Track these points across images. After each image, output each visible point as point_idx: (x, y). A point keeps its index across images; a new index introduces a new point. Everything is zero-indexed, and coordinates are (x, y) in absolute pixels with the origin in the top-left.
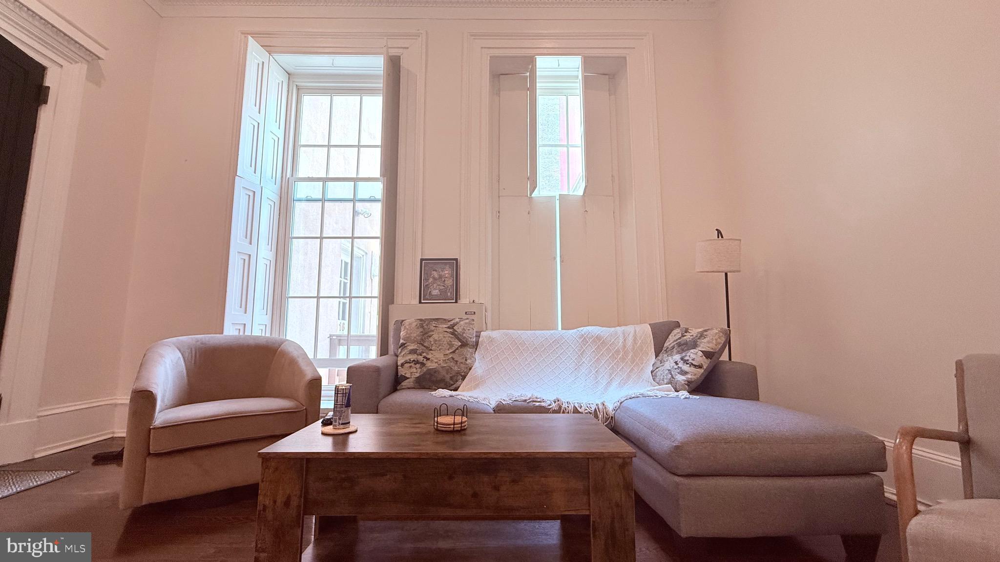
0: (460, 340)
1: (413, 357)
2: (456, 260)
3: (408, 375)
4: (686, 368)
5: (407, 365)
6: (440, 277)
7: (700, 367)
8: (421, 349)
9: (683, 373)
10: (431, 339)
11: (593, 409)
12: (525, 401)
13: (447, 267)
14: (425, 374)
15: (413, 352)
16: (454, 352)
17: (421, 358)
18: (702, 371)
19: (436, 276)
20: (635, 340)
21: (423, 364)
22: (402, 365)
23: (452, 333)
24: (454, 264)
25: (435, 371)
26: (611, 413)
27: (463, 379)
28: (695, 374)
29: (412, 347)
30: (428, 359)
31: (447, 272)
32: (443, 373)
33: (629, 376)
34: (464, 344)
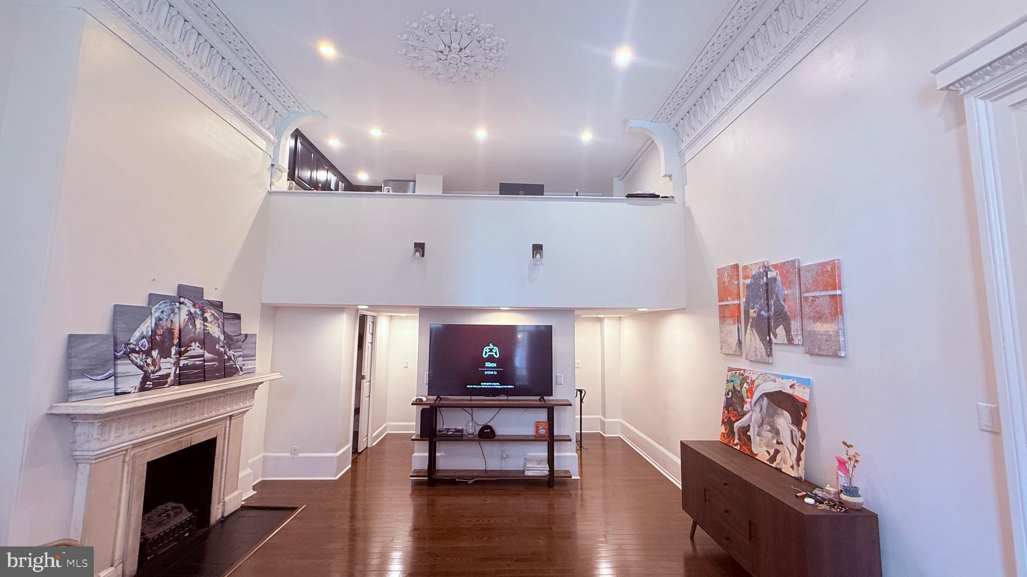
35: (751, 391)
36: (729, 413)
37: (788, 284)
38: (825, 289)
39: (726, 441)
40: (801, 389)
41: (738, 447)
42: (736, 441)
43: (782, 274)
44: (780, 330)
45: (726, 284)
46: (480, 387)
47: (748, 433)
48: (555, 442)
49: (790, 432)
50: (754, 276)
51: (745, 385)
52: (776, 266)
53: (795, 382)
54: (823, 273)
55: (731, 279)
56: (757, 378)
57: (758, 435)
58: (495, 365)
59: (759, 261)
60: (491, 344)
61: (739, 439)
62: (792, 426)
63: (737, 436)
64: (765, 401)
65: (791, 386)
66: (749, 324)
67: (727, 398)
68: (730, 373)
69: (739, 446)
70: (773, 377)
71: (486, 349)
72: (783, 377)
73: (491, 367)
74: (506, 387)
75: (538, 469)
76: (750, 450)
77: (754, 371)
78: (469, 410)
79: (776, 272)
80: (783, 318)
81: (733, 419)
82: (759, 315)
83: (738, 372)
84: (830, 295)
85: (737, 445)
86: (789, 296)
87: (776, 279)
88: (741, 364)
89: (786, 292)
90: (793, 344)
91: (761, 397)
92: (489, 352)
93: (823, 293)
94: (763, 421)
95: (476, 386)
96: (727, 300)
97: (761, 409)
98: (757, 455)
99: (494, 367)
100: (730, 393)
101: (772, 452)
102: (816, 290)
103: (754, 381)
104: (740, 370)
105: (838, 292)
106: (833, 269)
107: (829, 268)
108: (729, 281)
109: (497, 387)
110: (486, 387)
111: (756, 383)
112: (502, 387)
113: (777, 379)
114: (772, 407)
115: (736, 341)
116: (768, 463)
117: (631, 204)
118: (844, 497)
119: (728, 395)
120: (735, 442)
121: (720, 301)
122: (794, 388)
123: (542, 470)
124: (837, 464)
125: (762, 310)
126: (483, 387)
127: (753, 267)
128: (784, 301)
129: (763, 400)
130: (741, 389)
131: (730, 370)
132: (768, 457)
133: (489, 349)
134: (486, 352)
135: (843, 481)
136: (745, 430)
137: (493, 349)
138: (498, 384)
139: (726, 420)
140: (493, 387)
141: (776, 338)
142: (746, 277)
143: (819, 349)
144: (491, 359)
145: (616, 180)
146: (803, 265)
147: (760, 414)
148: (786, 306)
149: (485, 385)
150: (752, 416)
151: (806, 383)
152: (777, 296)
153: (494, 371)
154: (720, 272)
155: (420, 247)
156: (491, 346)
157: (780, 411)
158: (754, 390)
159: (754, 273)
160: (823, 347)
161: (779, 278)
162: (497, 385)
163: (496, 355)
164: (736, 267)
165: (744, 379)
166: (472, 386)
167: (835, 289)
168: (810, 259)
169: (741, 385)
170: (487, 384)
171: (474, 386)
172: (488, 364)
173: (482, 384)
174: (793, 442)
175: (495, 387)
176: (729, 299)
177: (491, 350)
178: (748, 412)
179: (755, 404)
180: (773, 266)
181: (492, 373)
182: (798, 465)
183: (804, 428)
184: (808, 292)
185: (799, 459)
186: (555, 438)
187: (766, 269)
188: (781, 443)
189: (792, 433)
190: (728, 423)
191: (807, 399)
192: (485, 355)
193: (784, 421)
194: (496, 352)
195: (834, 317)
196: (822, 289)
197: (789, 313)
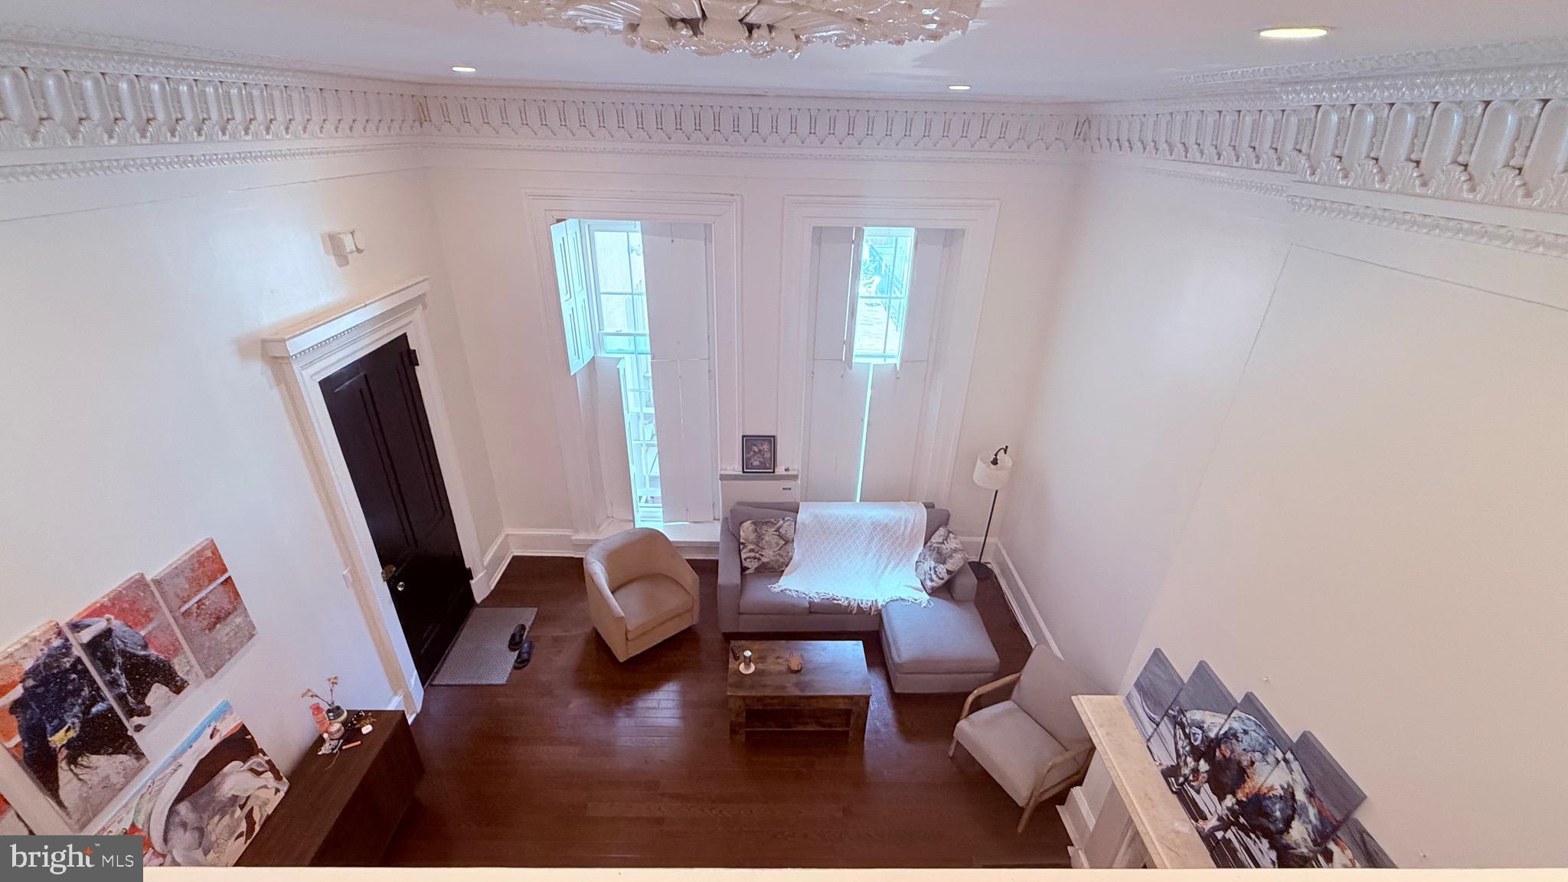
0: (784, 540)
1: (752, 554)
2: (774, 437)
3: (750, 567)
4: (934, 577)
5: (748, 560)
6: (760, 451)
7: (942, 579)
8: (757, 549)
9: (932, 580)
10: (764, 541)
11: (869, 605)
12: (828, 599)
13: (766, 443)
14: (760, 566)
15: (752, 550)
16: (780, 549)
17: (757, 555)
18: (942, 582)
19: (756, 450)
20: (912, 529)
21: (759, 559)
22: (745, 559)
23: (778, 535)
24: (771, 440)
25: (768, 563)
26: (880, 607)
27: (787, 566)
28: (938, 583)
29: (751, 547)
30: (762, 555)
31: (766, 447)
32: (773, 563)
33: (901, 560)
34: (787, 542)
37: (138, 618)
40: (228, 719)
44: (155, 694)
49: (248, 774)
50: (32, 671)
52: (100, 610)
53: (213, 724)
54: (201, 564)
56: (136, 813)
57: (207, 850)
62: (246, 766)
65: (213, 736)
70: (172, 766)
72: (188, 746)
79: (104, 619)
84: (222, 583)
87: (108, 629)
89: (143, 633)
90: (184, 687)
91: (173, 806)
93: (211, 587)
102: (196, 593)
105: (226, 575)
107: (209, 553)
111: (141, 823)
114: (200, 795)
122: (219, 731)
128: (143, 647)
146: (156, 575)
148: (150, 653)
151: (225, 710)
157: (214, 779)
159: (28, 665)
160: (233, 645)
167: (224, 573)
179: (167, 838)
184: (185, 602)
189: (249, 771)
191: (237, 721)
193: (232, 779)
195: (236, 602)
196: (207, 582)
197: (162, 657)
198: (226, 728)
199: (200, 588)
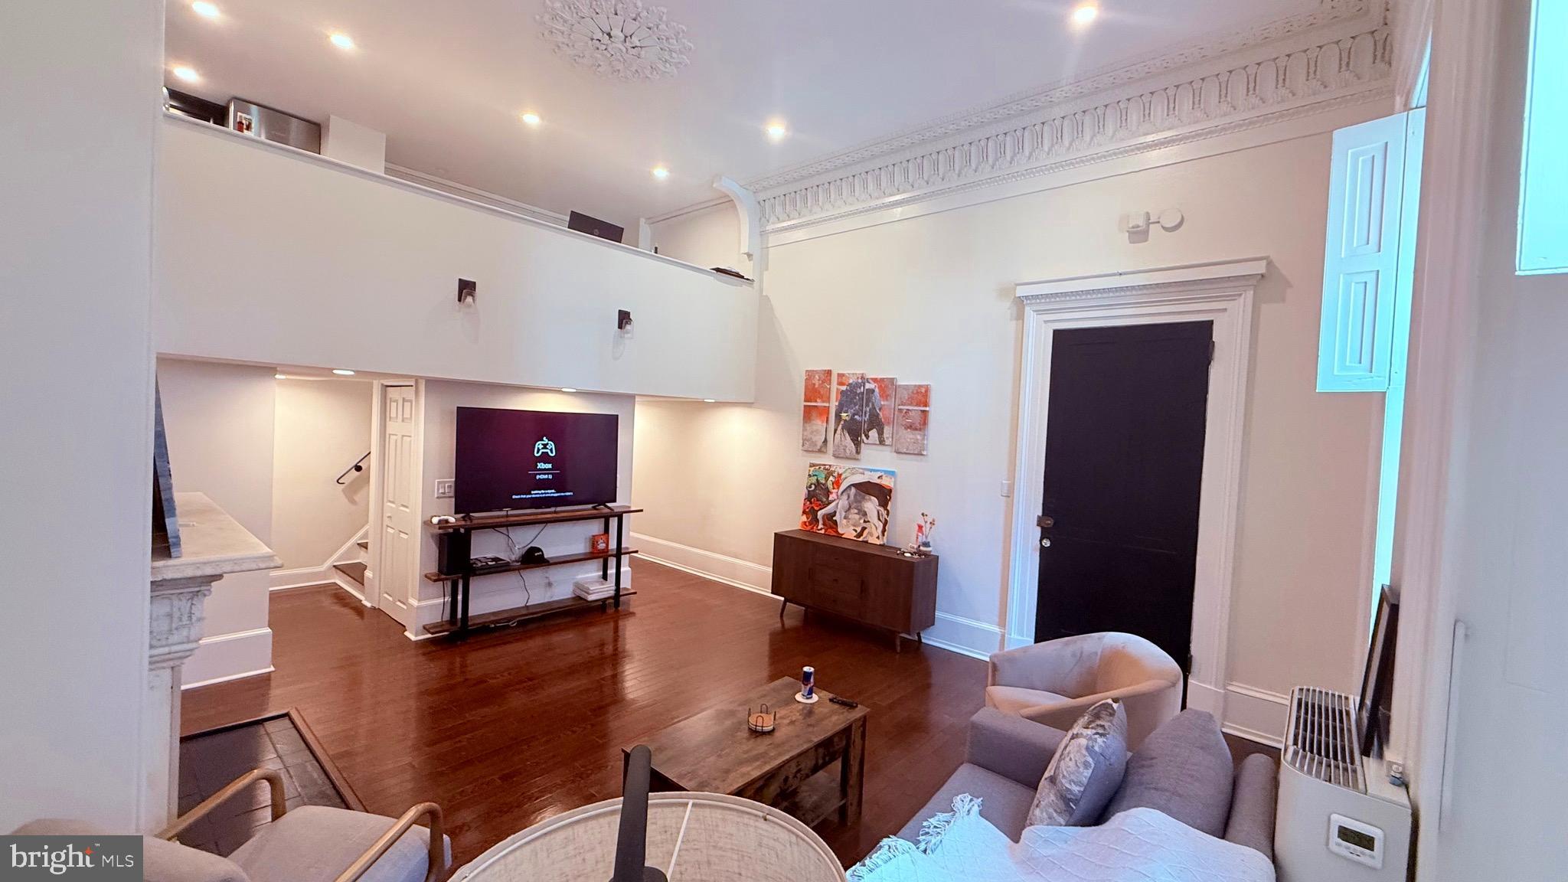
35: (837, 484)
36: (811, 503)
37: (885, 395)
38: (918, 405)
39: (808, 528)
40: (888, 479)
41: (823, 532)
42: (820, 526)
43: (880, 387)
44: (873, 433)
45: (817, 386)
46: (530, 496)
47: (834, 518)
48: (622, 556)
49: (876, 513)
50: (849, 385)
51: (831, 478)
52: (875, 380)
53: (883, 474)
55: (823, 382)
56: (845, 472)
57: (845, 518)
58: (549, 466)
59: (858, 372)
60: (545, 438)
61: (823, 524)
62: (879, 508)
63: (821, 522)
64: (853, 490)
65: (879, 478)
66: (840, 426)
67: (809, 491)
68: (813, 468)
69: (823, 530)
70: (861, 471)
71: (539, 445)
72: (871, 470)
73: (545, 469)
74: (562, 494)
75: (600, 591)
76: (837, 532)
77: (840, 466)
78: (503, 530)
79: (874, 385)
80: (876, 423)
81: (816, 508)
82: (852, 419)
83: (822, 467)
84: (921, 410)
85: (821, 529)
86: (886, 406)
87: (874, 391)
88: (827, 460)
89: (882, 403)
90: (884, 445)
91: (850, 487)
92: (542, 448)
93: (915, 408)
94: (850, 507)
95: (524, 496)
96: (816, 401)
97: (849, 497)
98: (843, 534)
99: (548, 469)
100: (813, 487)
101: (859, 530)
102: (909, 405)
103: (841, 475)
104: (825, 465)
105: (927, 409)
106: (926, 391)
107: (923, 390)
108: (819, 385)
109: (552, 495)
110: (538, 496)
111: (843, 477)
112: (559, 494)
113: (866, 472)
114: (860, 495)
115: (823, 439)
116: (855, 539)
117: (718, 280)
118: (922, 548)
119: (810, 487)
120: (819, 528)
121: (805, 401)
122: (882, 478)
123: (607, 591)
124: (917, 528)
125: (857, 415)
126: (533, 496)
127: (851, 376)
128: (880, 409)
129: (850, 490)
130: (827, 481)
131: (812, 465)
132: (855, 534)
133: (543, 444)
134: (538, 448)
135: (922, 539)
136: (830, 517)
137: (547, 444)
138: (553, 491)
139: (807, 510)
140: (547, 495)
141: (867, 439)
142: (841, 384)
143: (907, 450)
144: (545, 458)
145: (642, 221)
146: (899, 383)
147: (847, 502)
148: (881, 414)
149: (536, 493)
150: (838, 504)
151: (892, 474)
152: (873, 405)
153: (548, 474)
154: (810, 374)
155: (466, 288)
156: (545, 440)
157: (867, 497)
158: (840, 482)
159: (851, 381)
160: (910, 448)
161: (877, 390)
162: (551, 493)
163: (552, 453)
164: (829, 372)
165: (829, 473)
166: (519, 497)
167: (926, 406)
168: (907, 379)
169: (827, 479)
170: (540, 492)
171: (522, 496)
172: (541, 466)
173: (532, 492)
174: (879, 519)
175: (549, 495)
176: (818, 400)
177: (545, 446)
178: (833, 501)
179: (842, 493)
180: (872, 379)
181: (546, 477)
182: (883, 535)
183: (888, 508)
184: (902, 405)
185: (884, 531)
186: (623, 551)
187: (864, 380)
188: (869, 522)
189: (878, 513)
190: (810, 512)
191: (892, 485)
192: (538, 452)
193: (871, 505)
194: (552, 449)
195: (922, 426)
196: (915, 404)
197: (883, 420)
198: (886, 482)
199: (911, 404)
